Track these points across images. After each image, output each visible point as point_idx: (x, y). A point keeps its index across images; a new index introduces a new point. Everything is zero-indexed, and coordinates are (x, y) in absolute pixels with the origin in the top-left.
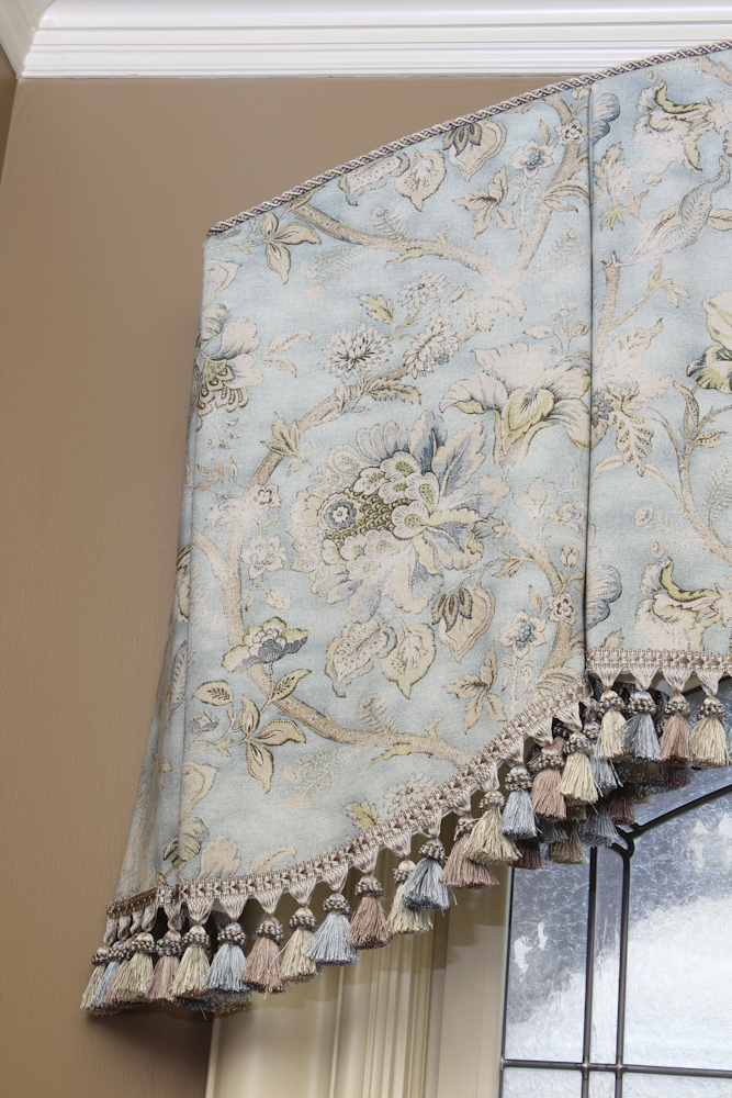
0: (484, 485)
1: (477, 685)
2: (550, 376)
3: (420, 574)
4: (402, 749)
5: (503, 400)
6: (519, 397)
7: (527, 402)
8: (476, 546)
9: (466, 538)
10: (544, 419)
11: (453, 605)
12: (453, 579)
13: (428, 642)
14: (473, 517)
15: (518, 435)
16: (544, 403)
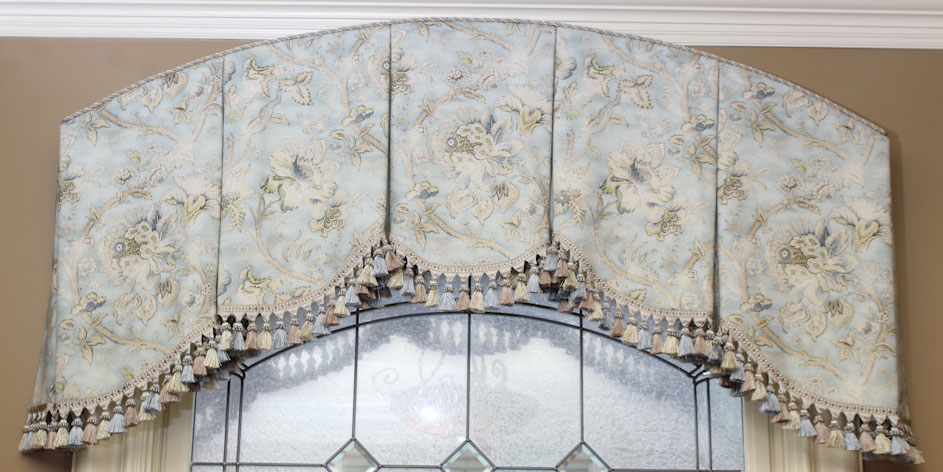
0: (177, 236)
1: (174, 321)
2: (204, 190)
3: (151, 274)
4: (143, 347)
5: (185, 200)
6: (191, 199)
7: (194, 201)
8: (173, 262)
9: (170, 259)
10: (201, 209)
11: (164, 287)
12: (164, 276)
13: (154, 302)
14: (173, 250)
15: (191, 215)
16: (201, 202)
